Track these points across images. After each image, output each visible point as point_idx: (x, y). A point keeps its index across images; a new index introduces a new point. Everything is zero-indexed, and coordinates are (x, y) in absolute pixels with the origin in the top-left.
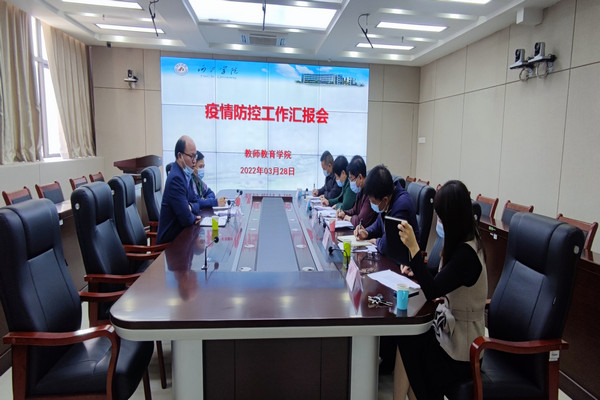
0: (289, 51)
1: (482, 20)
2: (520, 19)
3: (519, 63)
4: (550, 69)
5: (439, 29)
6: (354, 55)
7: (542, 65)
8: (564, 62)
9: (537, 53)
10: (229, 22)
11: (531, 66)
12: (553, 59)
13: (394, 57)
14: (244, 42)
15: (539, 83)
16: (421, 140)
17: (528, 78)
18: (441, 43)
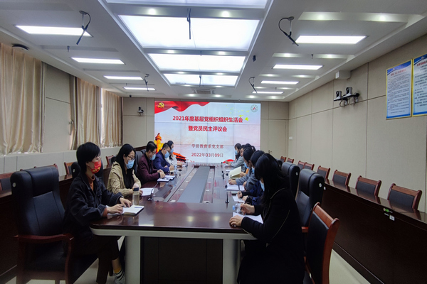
0: (218, 96)
1: (318, 78)
2: (337, 76)
3: (339, 98)
4: (356, 101)
5: (295, 83)
6: (252, 97)
7: (352, 98)
8: (364, 96)
9: (348, 92)
10: (185, 84)
11: (346, 99)
12: (357, 95)
13: (274, 98)
14: (194, 93)
15: (351, 107)
16: (290, 138)
17: (345, 105)
18: (297, 90)
